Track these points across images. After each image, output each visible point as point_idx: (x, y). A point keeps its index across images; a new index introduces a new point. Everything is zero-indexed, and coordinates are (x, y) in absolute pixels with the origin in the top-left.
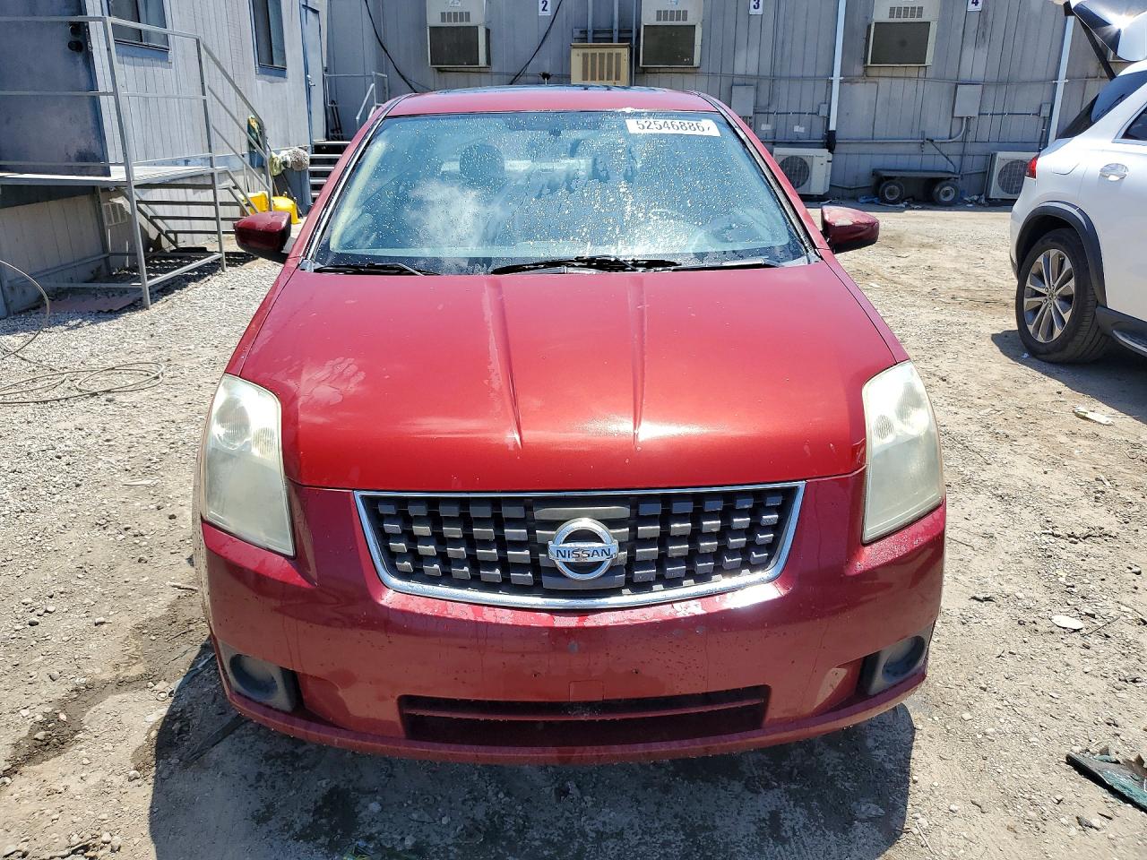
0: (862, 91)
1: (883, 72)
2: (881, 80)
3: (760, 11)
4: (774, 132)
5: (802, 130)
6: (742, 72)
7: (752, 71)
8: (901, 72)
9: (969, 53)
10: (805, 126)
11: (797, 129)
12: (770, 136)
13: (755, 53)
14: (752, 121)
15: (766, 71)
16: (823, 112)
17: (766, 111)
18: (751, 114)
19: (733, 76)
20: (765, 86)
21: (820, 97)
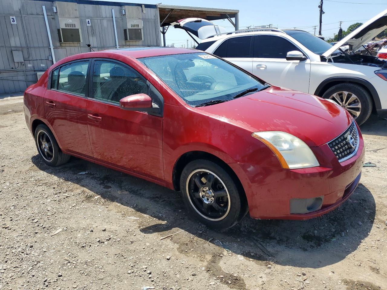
0: (61, 51)
1: (67, 45)
2: (67, 48)
3: (15, 23)
4: (34, 67)
5: (44, 65)
6: (14, 45)
7: (18, 45)
8: (72, 45)
9: (91, 38)
10: (44, 64)
11: (42, 65)
12: (32, 69)
13: (17, 38)
14: (24, 63)
15: (24, 45)
16: (50, 59)
17: (28, 60)
18: (23, 61)
19: (11, 47)
20: (25, 51)
21: (47, 53)
